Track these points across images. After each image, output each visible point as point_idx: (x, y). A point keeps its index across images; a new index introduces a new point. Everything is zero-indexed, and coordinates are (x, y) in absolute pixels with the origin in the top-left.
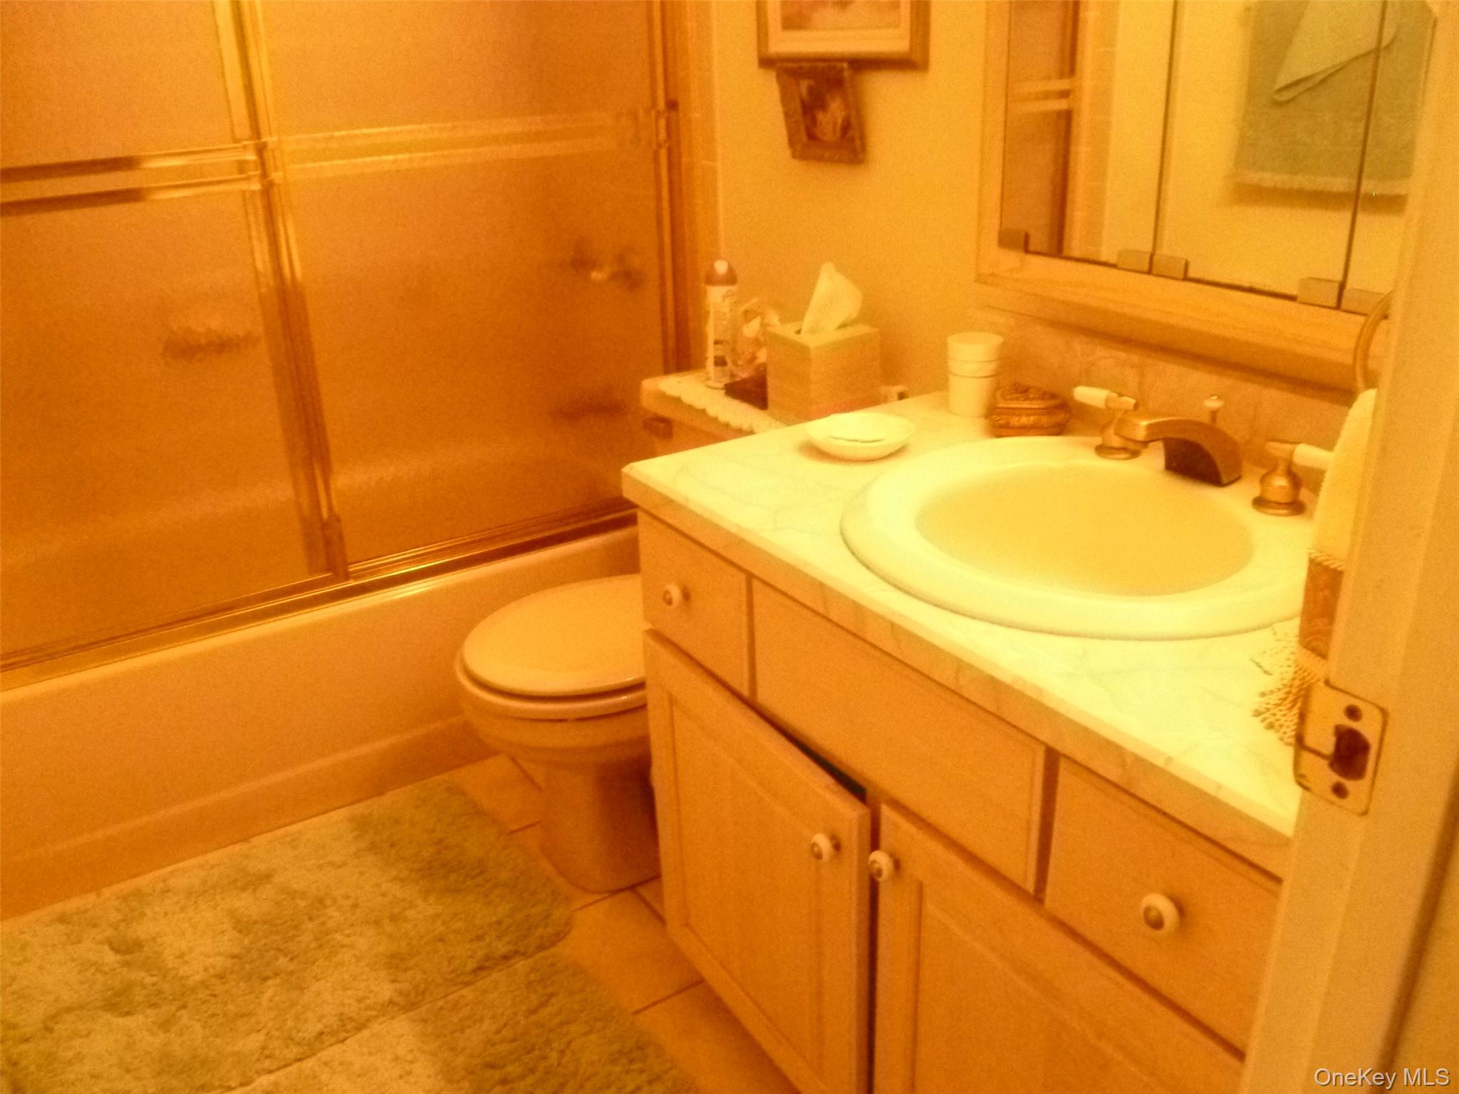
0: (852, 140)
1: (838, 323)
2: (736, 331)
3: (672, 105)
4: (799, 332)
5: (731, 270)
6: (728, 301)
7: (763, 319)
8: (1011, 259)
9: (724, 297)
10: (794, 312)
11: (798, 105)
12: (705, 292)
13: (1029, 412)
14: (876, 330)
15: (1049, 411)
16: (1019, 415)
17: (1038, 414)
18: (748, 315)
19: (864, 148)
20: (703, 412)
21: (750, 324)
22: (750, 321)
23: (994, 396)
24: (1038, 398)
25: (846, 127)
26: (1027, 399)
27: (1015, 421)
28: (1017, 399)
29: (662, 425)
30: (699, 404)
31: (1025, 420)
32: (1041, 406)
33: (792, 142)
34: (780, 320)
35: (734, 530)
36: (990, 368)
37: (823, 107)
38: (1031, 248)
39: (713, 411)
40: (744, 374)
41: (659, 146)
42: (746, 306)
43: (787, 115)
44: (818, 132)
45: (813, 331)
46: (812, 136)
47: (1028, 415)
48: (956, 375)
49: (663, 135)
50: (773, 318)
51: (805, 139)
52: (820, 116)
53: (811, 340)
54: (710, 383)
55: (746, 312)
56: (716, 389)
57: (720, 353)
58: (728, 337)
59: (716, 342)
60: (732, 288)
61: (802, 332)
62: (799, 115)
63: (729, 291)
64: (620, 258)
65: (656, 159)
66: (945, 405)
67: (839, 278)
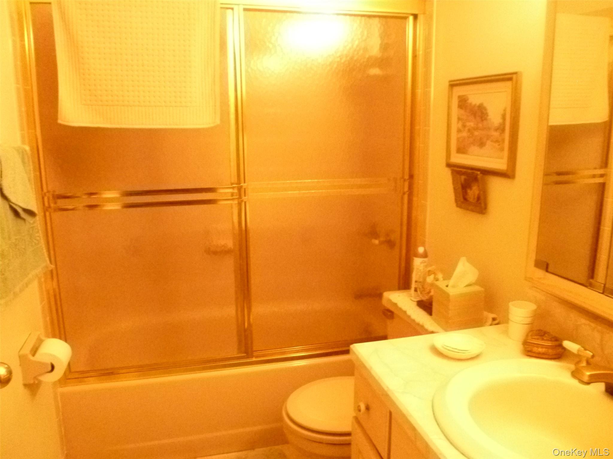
0: (480, 203)
1: (466, 283)
2: (425, 279)
3: (411, 177)
4: (447, 286)
5: (425, 252)
6: (422, 265)
7: (435, 276)
8: (540, 273)
9: (421, 263)
10: (448, 276)
11: (460, 186)
12: (413, 259)
13: (542, 346)
14: (483, 289)
15: (552, 347)
16: (537, 347)
17: (546, 348)
18: (430, 273)
19: (486, 208)
20: (405, 312)
21: (430, 277)
22: (430, 275)
23: (527, 336)
24: (548, 340)
25: (479, 198)
26: (543, 339)
27: (535, 349)
28: (538, 339)
29: (389, 313)
30: (404, 308)
31: (540, 350)
32: (550, 345)
33: (456, 201)
34: (443, 277)
35: (386, 389)
36: (528, 320)
37: (470, 187)
38: (549, 270)
39: (409, 312)
40: (425, 298)
41: (404, 194)
42: (429, 269)
43: (455, 189)
44: (467, 197)
45: (453, 287)
46: (465, 199)
47: (542, 348)
48: (511, 321)
49: (406, 189)
50: (440, 276)
51: (462, 200)
52: (469, 191)
53: (452, 291)
54: (413, 299)
55: (429, 271)
56: (415, 301)
57: (416, 286)
58: (421, 280)
59: (416, 282)
60: (425, 259)
61: (449, 286)
62: (460, 190)
63: (423, 261)
64: (387, 235)
65: (402, 198)
66: (506, 332)
67: (468, 265)
